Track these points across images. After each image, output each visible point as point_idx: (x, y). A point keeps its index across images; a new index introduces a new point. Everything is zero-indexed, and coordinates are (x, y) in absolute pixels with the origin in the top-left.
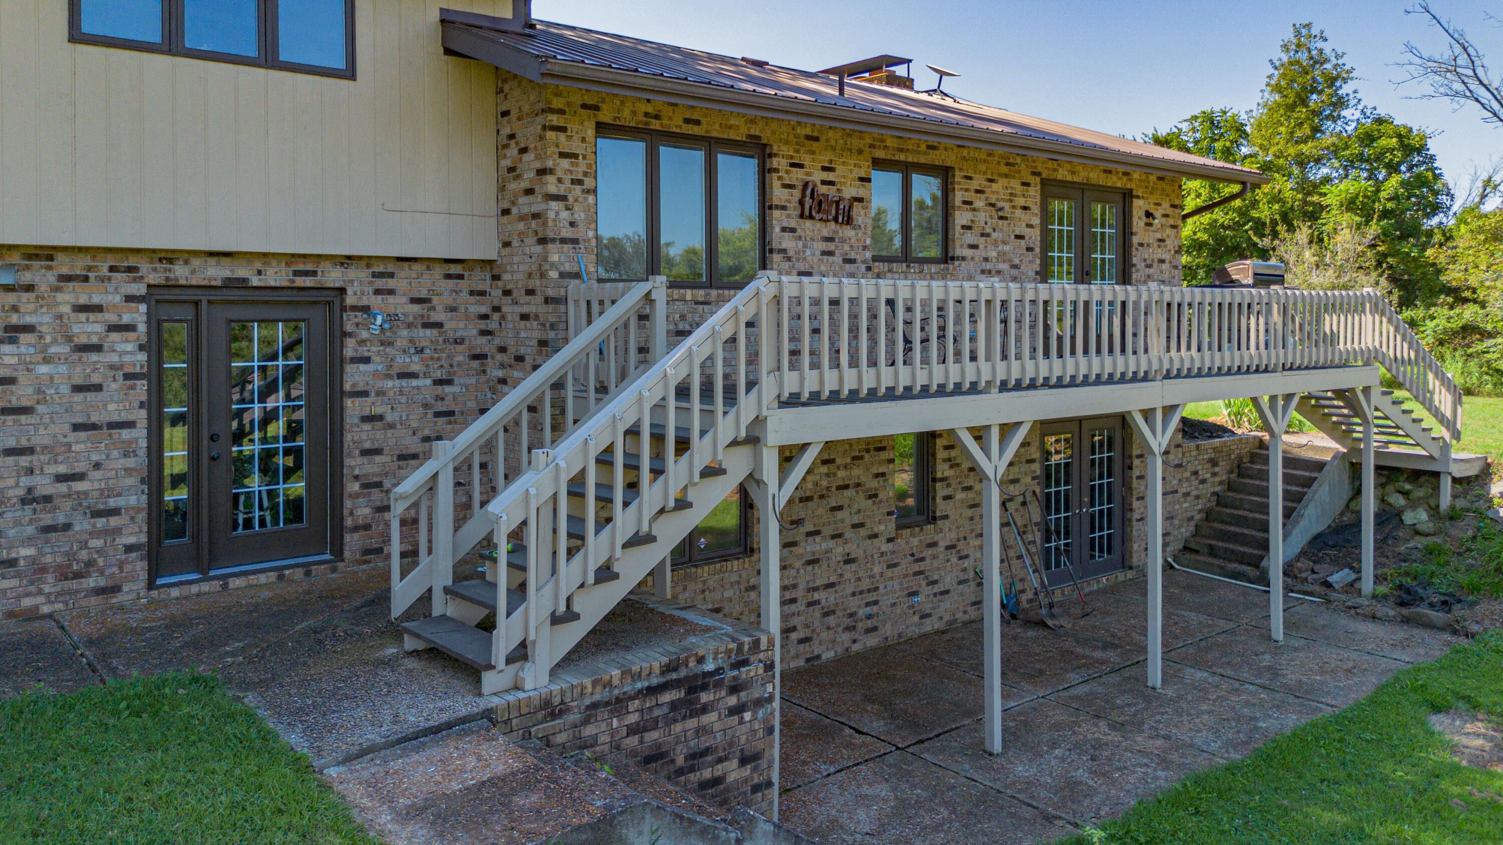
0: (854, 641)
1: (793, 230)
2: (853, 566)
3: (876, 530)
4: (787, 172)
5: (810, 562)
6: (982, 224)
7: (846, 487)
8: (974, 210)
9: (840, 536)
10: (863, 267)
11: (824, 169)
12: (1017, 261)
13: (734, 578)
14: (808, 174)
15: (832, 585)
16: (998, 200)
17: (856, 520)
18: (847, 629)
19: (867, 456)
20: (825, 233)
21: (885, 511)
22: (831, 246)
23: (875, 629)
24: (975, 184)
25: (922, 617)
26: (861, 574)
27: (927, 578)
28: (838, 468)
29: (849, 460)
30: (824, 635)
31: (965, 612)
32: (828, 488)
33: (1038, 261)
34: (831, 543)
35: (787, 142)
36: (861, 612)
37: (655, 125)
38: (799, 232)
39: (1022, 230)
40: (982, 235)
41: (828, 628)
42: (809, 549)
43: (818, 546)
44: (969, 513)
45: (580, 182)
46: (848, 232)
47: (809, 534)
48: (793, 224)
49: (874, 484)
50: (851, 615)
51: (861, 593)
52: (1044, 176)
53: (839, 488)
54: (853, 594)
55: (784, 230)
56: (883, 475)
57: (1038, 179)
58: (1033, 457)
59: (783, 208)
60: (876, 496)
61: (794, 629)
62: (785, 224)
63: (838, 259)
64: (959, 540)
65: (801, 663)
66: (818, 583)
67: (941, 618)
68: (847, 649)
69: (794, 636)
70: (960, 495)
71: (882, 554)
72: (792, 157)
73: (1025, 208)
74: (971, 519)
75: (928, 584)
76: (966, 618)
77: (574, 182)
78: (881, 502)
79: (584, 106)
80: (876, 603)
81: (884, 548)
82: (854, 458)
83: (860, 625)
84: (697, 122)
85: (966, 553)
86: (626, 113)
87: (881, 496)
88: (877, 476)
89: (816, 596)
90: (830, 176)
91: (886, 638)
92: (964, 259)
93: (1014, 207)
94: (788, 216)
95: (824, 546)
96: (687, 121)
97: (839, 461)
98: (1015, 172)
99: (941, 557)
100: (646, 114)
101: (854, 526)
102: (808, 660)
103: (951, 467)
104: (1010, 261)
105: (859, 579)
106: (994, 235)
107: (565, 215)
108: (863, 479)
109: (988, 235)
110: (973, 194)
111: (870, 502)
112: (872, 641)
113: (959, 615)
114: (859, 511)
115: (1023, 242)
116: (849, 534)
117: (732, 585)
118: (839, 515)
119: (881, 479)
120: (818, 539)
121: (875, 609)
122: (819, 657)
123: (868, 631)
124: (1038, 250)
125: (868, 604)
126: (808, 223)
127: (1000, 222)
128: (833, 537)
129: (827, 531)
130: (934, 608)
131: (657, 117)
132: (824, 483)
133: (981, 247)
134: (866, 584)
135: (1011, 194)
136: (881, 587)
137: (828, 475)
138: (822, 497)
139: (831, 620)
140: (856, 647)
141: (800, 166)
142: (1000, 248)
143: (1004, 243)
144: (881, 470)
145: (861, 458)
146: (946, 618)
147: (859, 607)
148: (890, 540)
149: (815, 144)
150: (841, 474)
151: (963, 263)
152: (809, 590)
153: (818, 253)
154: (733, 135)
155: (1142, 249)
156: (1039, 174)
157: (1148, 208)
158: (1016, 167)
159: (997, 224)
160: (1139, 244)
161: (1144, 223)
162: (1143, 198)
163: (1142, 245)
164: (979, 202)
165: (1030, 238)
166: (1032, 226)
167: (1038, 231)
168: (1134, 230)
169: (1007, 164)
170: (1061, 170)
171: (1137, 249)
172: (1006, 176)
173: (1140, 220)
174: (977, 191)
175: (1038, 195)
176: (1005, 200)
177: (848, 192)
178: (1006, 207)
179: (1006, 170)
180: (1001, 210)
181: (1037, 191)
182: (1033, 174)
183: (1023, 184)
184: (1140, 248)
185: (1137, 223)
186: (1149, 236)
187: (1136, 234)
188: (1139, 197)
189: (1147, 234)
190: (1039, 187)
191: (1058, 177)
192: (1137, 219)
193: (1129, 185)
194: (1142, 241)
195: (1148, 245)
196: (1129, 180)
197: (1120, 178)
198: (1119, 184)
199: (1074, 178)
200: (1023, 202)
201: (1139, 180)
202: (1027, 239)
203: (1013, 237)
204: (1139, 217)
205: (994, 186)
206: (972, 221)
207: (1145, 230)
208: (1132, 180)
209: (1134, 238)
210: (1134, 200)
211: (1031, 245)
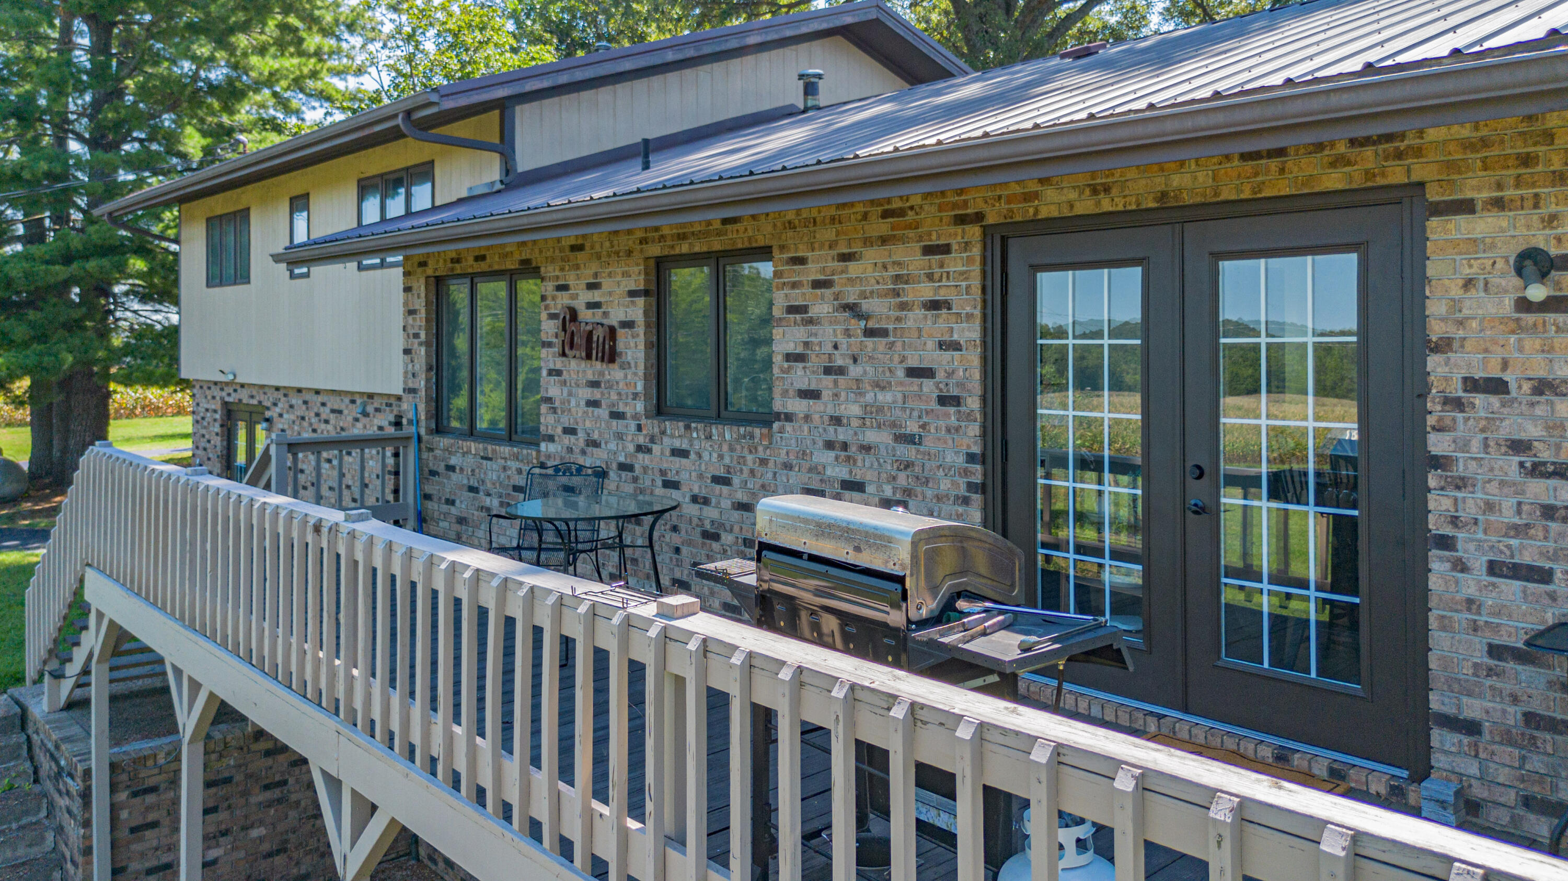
1: (558, 373)
6: (828, 348)
8: (811, 321)
10: (633, 425)
11: (589, 286)
12: (912, 427)
14: (572, 297)
16: (864, 295)
20: (591, 374)
22: (596, 394)
24: (812, 272)
33: (974, 429)
35: (552, 259)
38: (567, 375)
39: (931, 356)
40: (828, 371)
46: (615, 373)
48: (559, 365)
52: (991, 220)
55: (553, 373)
57: (974, 232)
59: (551, 345)
62: (554, 366)
63: (603, 412)
72: (557, 278)
73: (934, 305)
79: (420, 265)
86: (441, 263)
90: (596, 296)
92: (789, 417)
93: (903, 306)
94: (556, 355)
98: (909, 227)
104: (893, 425)
106: (855, 371)
109: (841, 371)
110: (808, 290)
115: (928, 385)
124: (973, 403)
127: (869, 342)
133: (826, 395)
135: (897, 278)
141: (566, 287)
142: (869, 397)
143: (880, 386)
149: (578, 255)
151: (788, 427)
153: (583, 403)
154: (518, 262)
155: (1495, 401)
156: (979, 217)
157: (1541, 239)
158: (911, 215)
159: (862, 346)
160: (1472, 385)
161: (1508, 303)
162: (1499, 204)
163: (1497, 386)
164: (822, 308)
165: (950, 374)
166: (956, 346)
167: (974, 358)
168: (1436, 330)
169: (886, 214)
170: (1050, 194)
171: (1458, 404)
172: (884, 240)
173: (1477, 293)
174: (817, 284)
175: (976, 268)
176: (880, 296)
177: (616, 315)
178: (878, 307)
179: (882, 227)
180: (867, 317)
181: (970, 260)
182: (961, 220)
183: (929, 250)
184: (1479, 399)
185: (1456, 305)
186: (1547, 349)
187: (1444, 346)
188: (1466, 207)
189: (1532, 343)
190: (976, 251)
191: (1044, 213)
192: (1456, 292)
193: (1396, 175)
194: (1494, 372)
195: (1542, 387)
196: (1399, 155)
197: (1338, 162)
198: (1334, 181)
199: (1106, 205)
200: (925, 291)
201: (1468, 145)
202: (941, 375)
203: (900, 373)
204: (1468, 283)
205: (854, 268)
206: (806, 344)
207: (1519, 327)
208: (1418, 152)
209: (1434, 362)
210: (1434, 223)
211: (955, 392)
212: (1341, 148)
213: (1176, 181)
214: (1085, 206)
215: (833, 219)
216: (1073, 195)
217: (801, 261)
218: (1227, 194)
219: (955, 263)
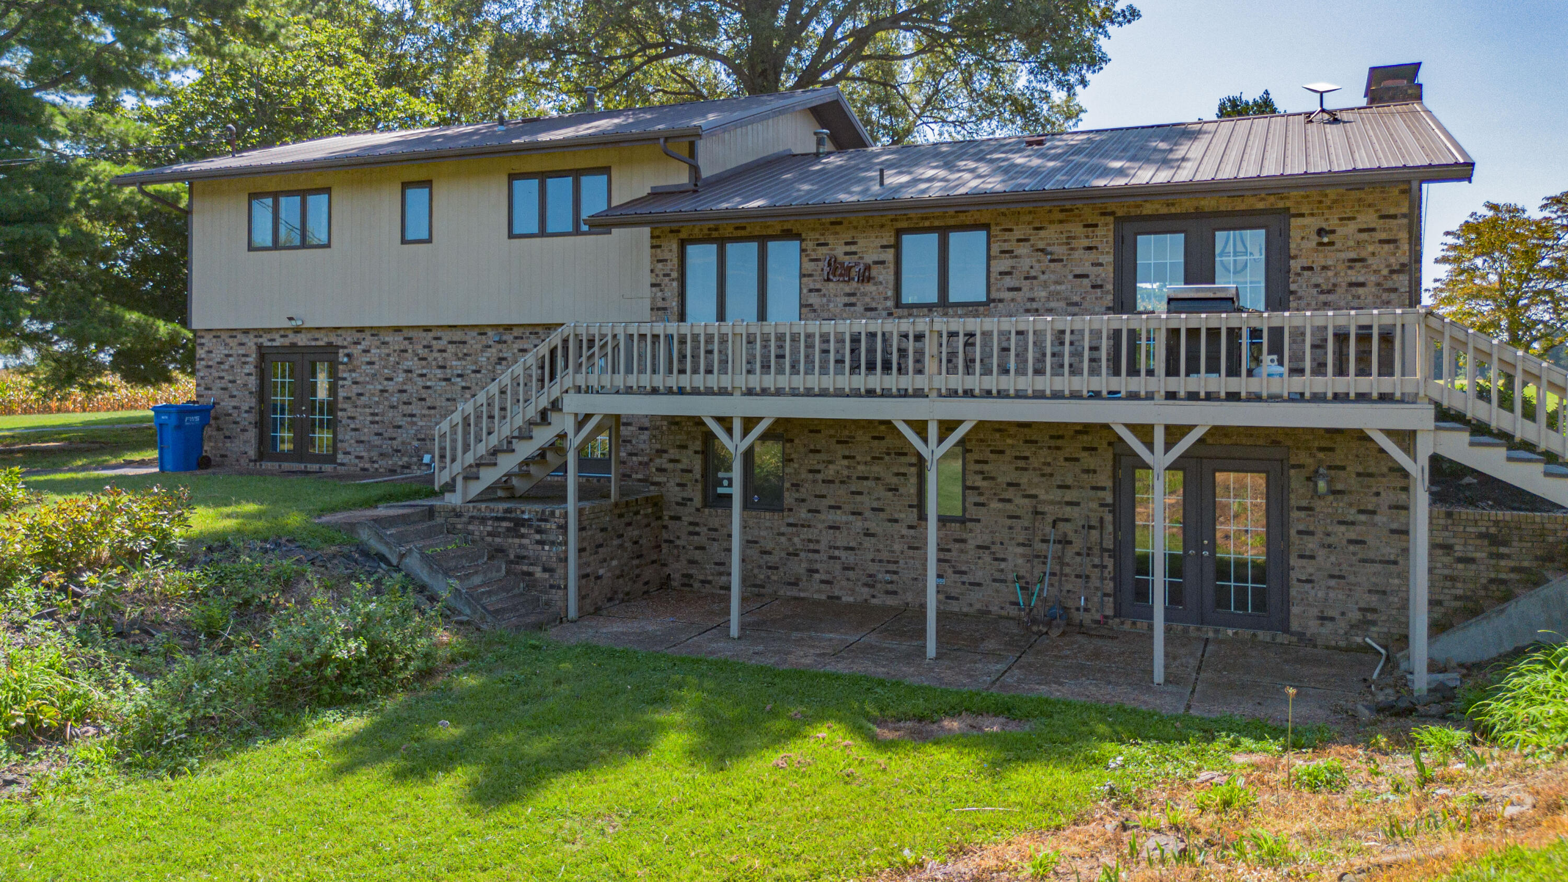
0: (874, 596)
1: (818, 290)
2: (873, 540)
3: (896, 516)
4: (814, 250)
5: (831, 527)
6: (1027, 268)
7: (866, 478)
8: (1016, 257)
9: (860, 514)
10: (884, 313)
11: (847, 244)
12: (1076, 299)
13: (768, 524)
14: (831, 249)
15: (852, 549)
16: (1049, 245)
17: (875, 505)
18: (866, 585)
19: (887, 458)
20: (847, 289)
21: (907, 503)
22: (853, 299)
23: (895, 593)
24: (1018, 234)
25: (948, 598)
26: (881, 547)
27: (953, 567)
28: (858, 463)
29: (869, 459)
30: (844, 583)
31: (1002, 608)
32: (848, 477)
33: (1110, 297)
34: (851, 518)
35: (813, 229)
36: (880, 576)
37: (715, 234)
38: (824, 291)
39: (1087, 268)
40: (1026, 278)
41: (848, 579)
42: (830, 517)
43: (838, 517)
44: (1009, 522)
45: (668, 275)
46: (870, 288)
47: (831, 507)
48: (818, 286)
49: (895, 480)
50: (870, 576)
51: (880, 561)
52: (1120, 213)
53: (859, 478)
54: (873, 561)
55: (811, 291)
56: (904, 475)
58: (1103, 484)
59: (810, 275)
60: (897, 490)
61: (817, 571)
62: (812, 287)
63: (859, 308)
64: (993, 543)
65: (824, 597)
66: (838, 544)
67: (971, 605)
68: (866, 600)
69: (817, 576)
70: (995, 505)
71: (903, 537)
72: (819, 239)
73: (1090, 248)
74: (1010, 528)
75: (955, 572)
76: (1003, 613)
77: (665, 275)
78: (901, 495)
79: (672, 231)
80: (895, 573)
81: (905, 531)
82: (874, 458)
83: (879, 586)
84: (744, 228)
85: (1002, 556)
86: (696, 231)
87: (902, 490)
88: (897, 474)
89: (837, 553)
90: (853, 248)
91: (907, 604)
92: (1001, 301)
93: (1072, 249)
94: (814, 281)
95: (844, 518)
96: (737, 228)
97: (858, 458)
98: (1076, 216)
99: (972, 553)
100: (709, 229)
101: (873, 509)
102: (829, 597)
103: (984, 479)
104: (1066, 299)
105: (878, 551)
106: (1042, 278)
107: (659, 294)
108: (882, 475)
109: (1035, 278)
111: (890, 494)
112: (891, 601)
113: (994, 609)
114: (879, 499)
115: (1086, 281)
116: (868, 514)
117: (767, 528)
118: (858, 498)
119: (902, 478)
120: (839, 512)
121: (895, 577)
122: (839, 598)
123: (887, 592)
124: (1110, 287)
125: (887, 572)
126: (831, 285)
127: (1052, 265)
128: (853, 513)
129: (848, 508)
130: (962, 594)
131: (716, 229)
132: (845, 472)
133: (1025, 289)
134: (885, 555)
135: (1068, 238)
136: (902, 562)
137: (848, 467)
138: (842, 482)
139: (851, 574)
140: (874, 601)
141: (826, 244)
142: (1052, 288)
143: (1057, 283)
144: (902, 470)
145: (882, 459)
146: (978, 606)
147: (878, 571)
148: (910, 527)
149: (838, 227)
150: (860, 468)
151: (1000, 305)
152: (830, 548)
153: (840, 305)
154: (770, 232)
155: (1310, 273)
156: (1112, 213)
157: (1324, 225)
158: (1076, 211)
159: (1047, 267)
160: (1303, 268)
161: (1314, 244)
162: (1312, 215)
163: (1310, 268)
164: (1023, 250)
165: (1097, 276)
166: (1101, 265)
167: (1111, 269)
168: (1293, 253)
169: (1062, 211)
170: (1148, 205)
171: (1299, 275)
172: (1061, 222)
173: (1305, 241)
174: (1019, 240)
175: (1111, 234)
176: (1059, 244)
177: (869, 258)
178: (1059, 250)
179: (1062, 216)
180: (1051, 254)
181: (1108, 230)
182: (1103, 214)
183: (1086, 226)
184: (1305, 273)
185: (1299, 245)
186: (1326, 257)
187: (1295, 257)
188: (1302, 215)
189: (1321, 255)
190: (1112, 226)
191: (1145, 212)
192: (1299, 241)
193: (1281, 205)
194: (1310, 264)
195: (1324, 268)
196: (1282, 198)
197: (1262, 199)
198: (1261, 205)
199: (1173, 210)
200: (1086, 243)
201: (1303, 197)
202: (1092, 277)
203: (1070, 277)
204: (1303, 238)
205: (1042, 233)
206: (1013, 267)
207: (1317, 251)
208: (1288, 198)
209: (1292, 262)
210: (1292, 220)
211: (1099, 283)
212: (1263, 196)
213: (1202, 203)
214: (1164, 210)
215: (1030, 212)
216: (1158, 206)
217: (1011, 230)
218: (1223, 208)
219: (1100, 231)
